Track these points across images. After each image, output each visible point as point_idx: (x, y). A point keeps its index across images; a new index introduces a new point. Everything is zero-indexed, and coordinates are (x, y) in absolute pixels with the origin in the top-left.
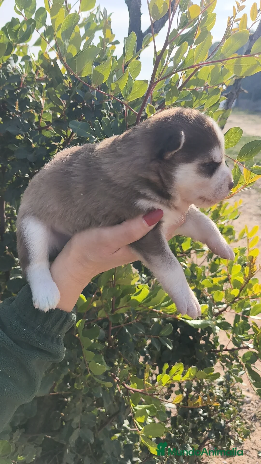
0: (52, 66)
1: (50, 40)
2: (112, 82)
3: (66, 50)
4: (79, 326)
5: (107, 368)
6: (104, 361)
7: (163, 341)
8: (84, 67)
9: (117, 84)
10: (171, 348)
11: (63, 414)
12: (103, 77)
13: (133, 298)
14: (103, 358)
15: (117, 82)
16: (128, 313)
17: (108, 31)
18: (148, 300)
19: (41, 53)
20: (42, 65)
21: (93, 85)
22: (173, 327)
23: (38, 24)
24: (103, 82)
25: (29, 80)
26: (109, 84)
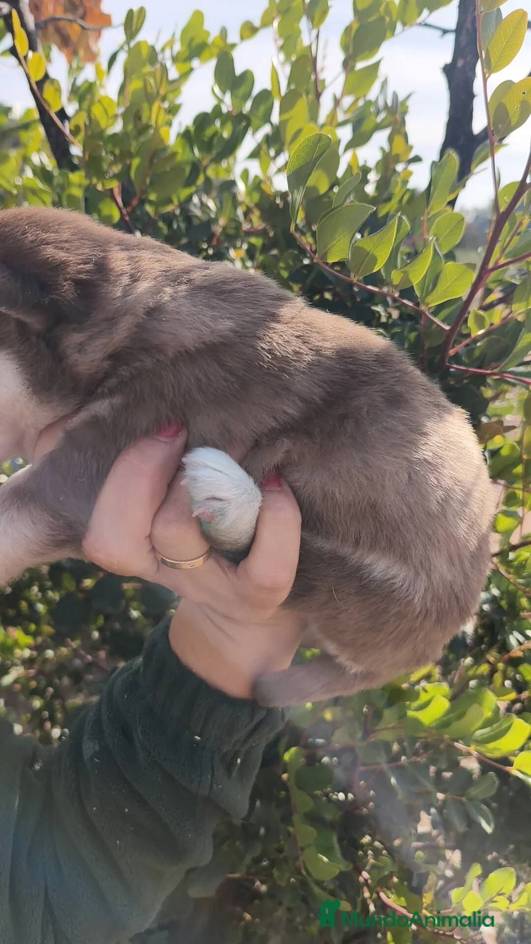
0: (278, 205)
1: (278, 154)
2: (395, 267)
3: (297, 208)
4: (291, 759)
5: (342, 866)
6: (337, 846)
7: (473, 812)
8: (332, 244)
9: (406, 273)
10: (489, 829)
11: (248, 917)
12: (374, 260)
13: (410, 713)
14: (335, 839)
15: (406, 269)
16: (400, 742)
17: (398, 139)
18: (444, 724)
19: (258, 181)
20: (258, 205)
21: (352, 275)
22: (497, 782)
23: (255, 121)
24: (374, 271)
25: (231, 231)
26: (388, 272)
